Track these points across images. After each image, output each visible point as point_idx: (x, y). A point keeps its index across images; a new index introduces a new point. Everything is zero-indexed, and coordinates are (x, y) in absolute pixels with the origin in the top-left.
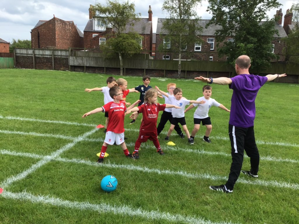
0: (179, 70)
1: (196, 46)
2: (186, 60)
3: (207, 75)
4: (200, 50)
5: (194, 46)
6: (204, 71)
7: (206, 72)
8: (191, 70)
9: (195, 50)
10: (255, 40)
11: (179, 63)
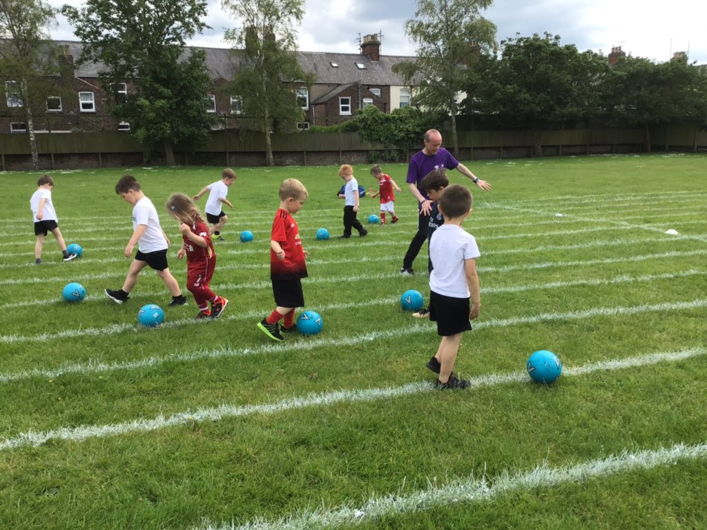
0: (35, 154)
1: (81, 102)
2: (48, 132)
3: (98, 160)
4: (93, 110)
5: (78, 102)
6: (91, 152)
7: (97, 154)
8: (64, 152)
9: (82, 110)
10: (168, 92)
11: (32, 139)
